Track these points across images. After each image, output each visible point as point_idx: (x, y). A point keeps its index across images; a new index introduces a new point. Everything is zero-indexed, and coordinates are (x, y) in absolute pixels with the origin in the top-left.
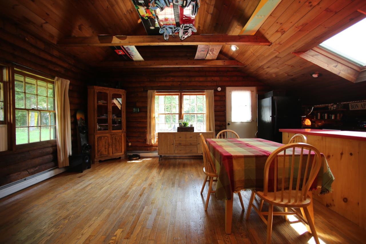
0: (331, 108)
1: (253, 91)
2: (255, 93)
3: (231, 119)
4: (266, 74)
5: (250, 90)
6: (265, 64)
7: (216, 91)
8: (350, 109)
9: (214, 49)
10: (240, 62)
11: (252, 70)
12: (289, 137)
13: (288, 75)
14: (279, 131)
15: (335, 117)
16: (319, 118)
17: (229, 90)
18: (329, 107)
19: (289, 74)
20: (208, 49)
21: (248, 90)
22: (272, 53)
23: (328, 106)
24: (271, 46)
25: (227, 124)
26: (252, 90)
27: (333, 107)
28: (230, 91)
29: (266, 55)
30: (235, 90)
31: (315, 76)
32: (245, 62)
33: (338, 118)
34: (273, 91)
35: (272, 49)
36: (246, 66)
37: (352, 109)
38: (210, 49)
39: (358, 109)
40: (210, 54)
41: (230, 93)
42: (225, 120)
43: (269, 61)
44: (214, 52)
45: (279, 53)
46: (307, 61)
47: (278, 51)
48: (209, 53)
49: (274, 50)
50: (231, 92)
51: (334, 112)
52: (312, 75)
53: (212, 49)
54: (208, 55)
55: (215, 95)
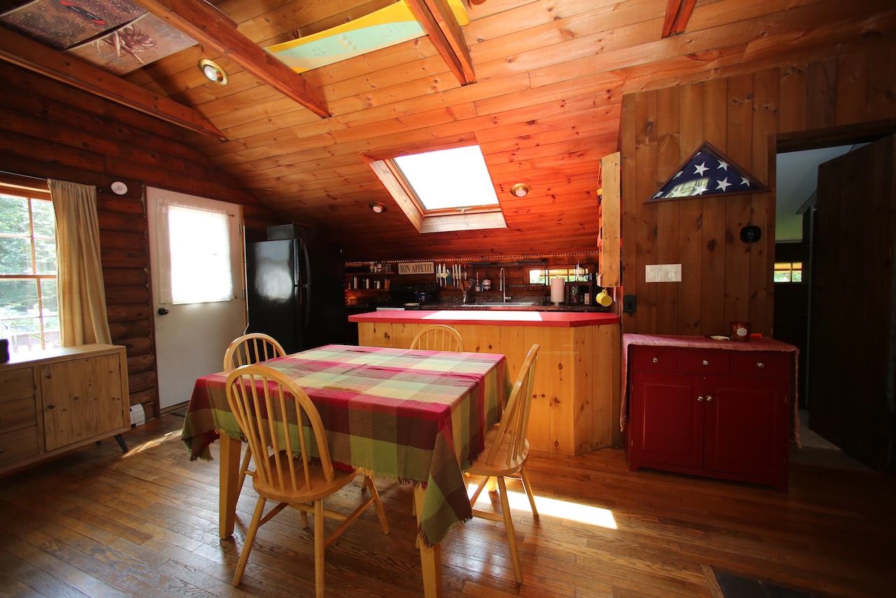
0: (373, 270)
1: (233, 216)
2: (238, 219)
3: (169, 294)
4: (279, 179)
5: (224, 211)
6: (288, 154)
7: (105, 193)
8: (400, 273)
9: (148, 37)
10: (209, 122)
11: (238, 157)
12: (377, 331)
13: (328, 195)
14: (349, 320)
15: (382, 285)
16: (355, 287)
17: (161, 200)
18: (372, 268)
19: (331, 194)
20: (118, 22)
21: (219, 209)
22: (319, 137)
23: (369, 266)
24: (325, 120)
25: (156, 311)
26: (231, 214)
27: (376, 268)
28: (162, 204)
29: (301, 135)
30: (181, 203)
31: (377, 209)
32: (230, 130)
33: (386, 287)
34: (294, 226)
35: (324, 127)
36: (228, 140)
37: (402, 273)
38: (129, 26)
39: (408, 273)
40: (113, 44)
41: (164, 209)
42: (148, 300)
43: (301, 152)
44: (137, 49)
45: (336, 143)
46: (375, 179)
47: (334, 139)
48: (112, 38)
49: (328, 133)
50: (166, 205)
51: (381, 277)
52: (372, 207)
53: (140, 35)
54: (98, 41)
55: (102, 210)
